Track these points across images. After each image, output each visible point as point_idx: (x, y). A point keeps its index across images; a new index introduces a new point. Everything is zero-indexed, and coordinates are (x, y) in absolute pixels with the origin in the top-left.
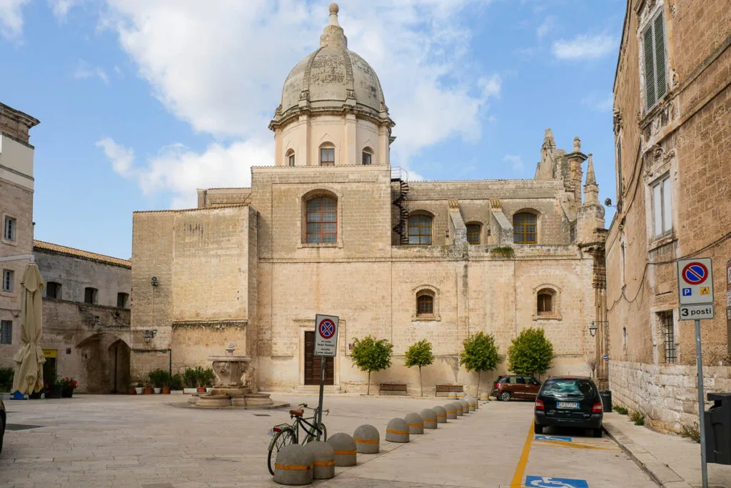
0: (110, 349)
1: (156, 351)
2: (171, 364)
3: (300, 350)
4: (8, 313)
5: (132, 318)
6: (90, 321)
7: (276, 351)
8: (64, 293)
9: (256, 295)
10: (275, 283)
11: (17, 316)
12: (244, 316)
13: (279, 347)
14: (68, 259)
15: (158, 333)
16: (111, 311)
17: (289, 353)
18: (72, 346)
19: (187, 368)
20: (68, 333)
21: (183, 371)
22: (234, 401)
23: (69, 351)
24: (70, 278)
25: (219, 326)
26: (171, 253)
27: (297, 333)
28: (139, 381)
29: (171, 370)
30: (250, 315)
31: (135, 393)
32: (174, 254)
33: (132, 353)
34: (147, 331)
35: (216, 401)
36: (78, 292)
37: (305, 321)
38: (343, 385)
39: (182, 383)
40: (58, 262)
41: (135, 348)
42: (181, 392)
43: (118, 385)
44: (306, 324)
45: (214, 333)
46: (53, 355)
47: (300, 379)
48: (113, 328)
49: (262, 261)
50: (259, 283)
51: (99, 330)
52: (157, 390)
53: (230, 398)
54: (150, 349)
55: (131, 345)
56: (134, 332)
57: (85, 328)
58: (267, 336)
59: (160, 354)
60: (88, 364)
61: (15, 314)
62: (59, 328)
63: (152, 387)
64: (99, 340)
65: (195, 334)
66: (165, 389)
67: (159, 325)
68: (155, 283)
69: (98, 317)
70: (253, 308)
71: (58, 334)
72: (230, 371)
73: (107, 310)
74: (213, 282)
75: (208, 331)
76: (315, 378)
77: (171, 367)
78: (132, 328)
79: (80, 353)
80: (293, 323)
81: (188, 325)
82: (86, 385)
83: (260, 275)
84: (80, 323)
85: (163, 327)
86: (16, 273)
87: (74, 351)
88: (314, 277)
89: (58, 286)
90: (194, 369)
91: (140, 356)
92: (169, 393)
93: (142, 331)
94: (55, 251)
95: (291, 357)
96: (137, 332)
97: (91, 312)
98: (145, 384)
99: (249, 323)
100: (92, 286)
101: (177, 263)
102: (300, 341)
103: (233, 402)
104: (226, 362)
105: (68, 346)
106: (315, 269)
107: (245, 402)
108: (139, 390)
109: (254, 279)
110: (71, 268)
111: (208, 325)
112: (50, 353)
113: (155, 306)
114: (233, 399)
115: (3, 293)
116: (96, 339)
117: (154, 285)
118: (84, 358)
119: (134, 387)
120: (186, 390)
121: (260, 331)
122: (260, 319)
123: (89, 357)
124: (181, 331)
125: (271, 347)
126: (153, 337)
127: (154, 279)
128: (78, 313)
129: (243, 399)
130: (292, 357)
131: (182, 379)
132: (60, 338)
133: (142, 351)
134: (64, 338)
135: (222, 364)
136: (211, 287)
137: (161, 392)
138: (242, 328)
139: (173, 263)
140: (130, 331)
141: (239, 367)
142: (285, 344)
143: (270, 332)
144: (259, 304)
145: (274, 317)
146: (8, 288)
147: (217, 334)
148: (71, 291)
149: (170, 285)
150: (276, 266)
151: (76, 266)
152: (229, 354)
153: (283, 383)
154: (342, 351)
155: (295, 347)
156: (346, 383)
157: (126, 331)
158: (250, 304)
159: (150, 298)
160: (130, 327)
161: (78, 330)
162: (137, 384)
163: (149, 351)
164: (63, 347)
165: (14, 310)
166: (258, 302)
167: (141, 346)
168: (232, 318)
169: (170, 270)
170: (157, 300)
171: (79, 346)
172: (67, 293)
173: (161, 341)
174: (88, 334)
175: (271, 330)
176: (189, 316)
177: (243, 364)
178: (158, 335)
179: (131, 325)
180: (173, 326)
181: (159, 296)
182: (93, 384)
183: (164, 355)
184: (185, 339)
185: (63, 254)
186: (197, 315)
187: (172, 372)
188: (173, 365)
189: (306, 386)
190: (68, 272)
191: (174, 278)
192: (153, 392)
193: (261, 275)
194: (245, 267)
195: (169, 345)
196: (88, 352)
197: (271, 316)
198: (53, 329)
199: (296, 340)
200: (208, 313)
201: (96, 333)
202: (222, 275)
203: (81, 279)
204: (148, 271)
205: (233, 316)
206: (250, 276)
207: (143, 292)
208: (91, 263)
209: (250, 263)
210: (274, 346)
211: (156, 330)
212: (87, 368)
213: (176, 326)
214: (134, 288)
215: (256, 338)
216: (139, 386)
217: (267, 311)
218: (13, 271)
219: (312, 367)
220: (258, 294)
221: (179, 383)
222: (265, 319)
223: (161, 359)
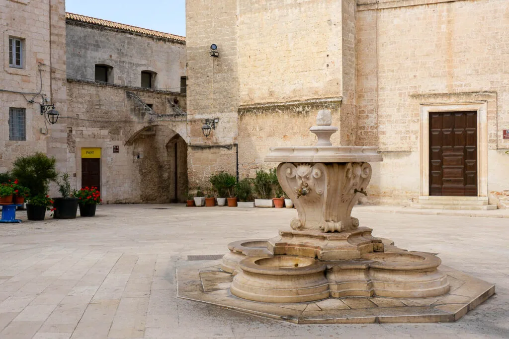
0: (167, 147)
1: (219, 147)
2: (237, 165)
3: (421, 142)
4: (19, 97)
5: (188, 103)
6: (139, 111)
7: (384, 144)
8: (116, 77)
9: (354, 59)
10: (381, 40)
11: (31, 102)
12: (338, 92)
13: (389, 138)
14: (119, 35)
15: (220, 123)
16: (167, 97)
17: (405, 147)
18: (120, 143)
19: (259, 170)
20: (113, 126)
21: (253, 175)
22: (338, 283)
23: (116, 150)
24: (123, 59)
25: (301, 109)
26: (235, 9)
27: (417, 115)
28: (199, 188)
29: (238, 173)
30: (346, 89)
31: (193, 204)
32: (238, 11)
33: (190, 150)
34: (207, 120)
35: (287, 284)
36: (132, 76)
37: (430, 96)
38: (493, 197)
39: (253, 191)
40: (108, 39)
41: (194, 143)
42: (251, 204)
43: (179, 192)
44: (432, 100)
45: (294, 120)
46: (95, 155)
47: (421, 187)
48: (167, 118)
49: (361, 8)
50: (358, 41)
51: (150, 121)
52: (221, 201)
53: (326, 273)
54: (211, 145)
55: (188, 140)
56: (191, 121)
57: (134, 118)
58: (370, 122)
59: (224, 151)
60: (140, 166)
61: (30, 98)
62: (103, 119)
63: (215, 196)
64: (154, 135)
65: (268, 121)
66: (231, 199)
67: (222, 111)
68: (215, 53)
69: (150, 106)
70: (350, 79)
71: (102, 127)
72: (323, 189)
73: (163, 96)
74: (291, 45)
75: (286, 117)
76: (446, 185)
77: (237, 169)
78: (189, 117)
79: (131, 152)
80: (409, 100)
81: (258, 109)
82: (140, 192)
83: (359, 30)
84: (129, 112)
85: (227, 114)
86: (27, 42)
87: (123, 149)
88: (443, 26)
89: (110, 70)
90: (268, 172)
91: (199, 154)
92: (236, 205)
93: (201, 120)
94: (104, 26)
95: (408, 152)
96: (195, 121)
97: (142, 98)
98: (205, 193)
99: (345, 102)
100: (150, 69)
101: (243, 23)
102: (421, 127)
103: (334, 288)
104: (311, 164)
105: (115, 143)
106: (445, 14)
107: (371, 285)
108: (198, 200)
109: (350, 34)
110: (123, 46)
111: (286, 108)
112: (92, 152)
113: (217, 85)
114: (333, 277)
115: (12, 70)
116: (149, 133)
117: (213, 55)
118: (136, 159)
119: (193, 195)
120: (258, 202)
121: (360, 114)
122: (360, 96)
123: (141, 157)
124: (249, 119)
125: (377, 138)
126: (214, 128)
127: (214, 47)
128: (126, 100)
129: (362, 276)
130: (410, 151)
131: (253, 186)
132: (105, 132)
133: (202, 148)
134: (110, 132)
135: (302, 171)
136: (290, 51)
137: (226, 204)
138: (334, 109)
139: (237, 23)
140: (186, 121)
141: (348, 179)
142: (397, 133)
143: (374, 115)
144: (359, 74)
145: (381, 92)
146: (18, 63)
147: (299, 120)
148: (125, 76)
149: (235, 54)
150: (384, 15)
151: (129, 43)
152: (320, 143)
153: (396, 193)
154: (491, 141)
155: (413, 137)
156: (498, 194)
157: (181, 121)
158: (345, 73)
159: (209, 74)
160: (186, 115)
161: (127, 122)
162: (196, 192)
163: (210, 147)
164: (109, 144)
165: (29, 94)
166: (358, 71)
167: (200, 141)
168: (321, 96)
169: (234, 33)
170: (218, 77)
171: (129, 143)
172: (120, 78)
173: (224, 134)
174: (138, 127)
175: (377, 111)
176: (260, 96)
177: (359, 171)
178: (220, 126)
179: (188, 112)
180: (239, 111)
181: (220, 71)
182: (147, 191)
183: (230, 152)
184: (254, 128)
185: (112, 29)
186: (271, 94)
187: (240, 176)
188: (240, 166)
189: (431, 197)
190: (120, 53)
191: (239, 43)
192: (215, 204)
193: (361, 30)
194: (337, 17)
195: (235, 139)
196: (140, 149)
197: (377, 91)
198: (95, 121)
199: (416, 127)
200: (285, 92)
201: (146, 125)
202: (304, 33)
203: (135, 60)
204: (206, 37)
205: (319, 93)
206: (345, 31)
207: (201, 68)
208: (148, 40)
209: (344, 11)
210: (381, 136)
211: (218, 119)
212: (141, 171)
213: (243, 111)
214: (190, 63)
215: (354, 124)
216: (199, 195)
217: (370, 83)
218: (23, 40)
219: (440, 167)
220: (357, 58)
221: (248, 192)
222: (368, 96)
223: (225, 157)
